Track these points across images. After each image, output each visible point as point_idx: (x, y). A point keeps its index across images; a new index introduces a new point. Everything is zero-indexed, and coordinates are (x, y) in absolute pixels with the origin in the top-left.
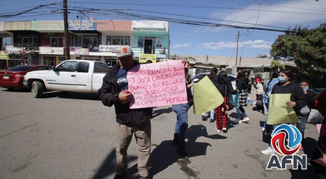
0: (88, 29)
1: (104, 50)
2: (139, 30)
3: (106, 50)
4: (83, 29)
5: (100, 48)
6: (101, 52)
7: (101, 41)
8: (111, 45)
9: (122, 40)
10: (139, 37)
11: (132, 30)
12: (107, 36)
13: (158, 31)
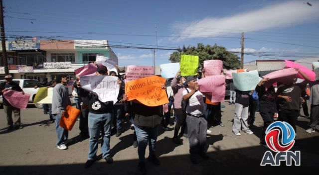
0: (31, 49)
1: (49, 67)
2: (81, 48)
3: (51, 67)
4: (26, 49)
5: (44, 66)
6: (46, 69)
7: (46, 59)
8: (56, 62)
9: (67, 57)
10: (83, 54)
11: (75, 48)
12: (52, 54)
13: (98, 48)
